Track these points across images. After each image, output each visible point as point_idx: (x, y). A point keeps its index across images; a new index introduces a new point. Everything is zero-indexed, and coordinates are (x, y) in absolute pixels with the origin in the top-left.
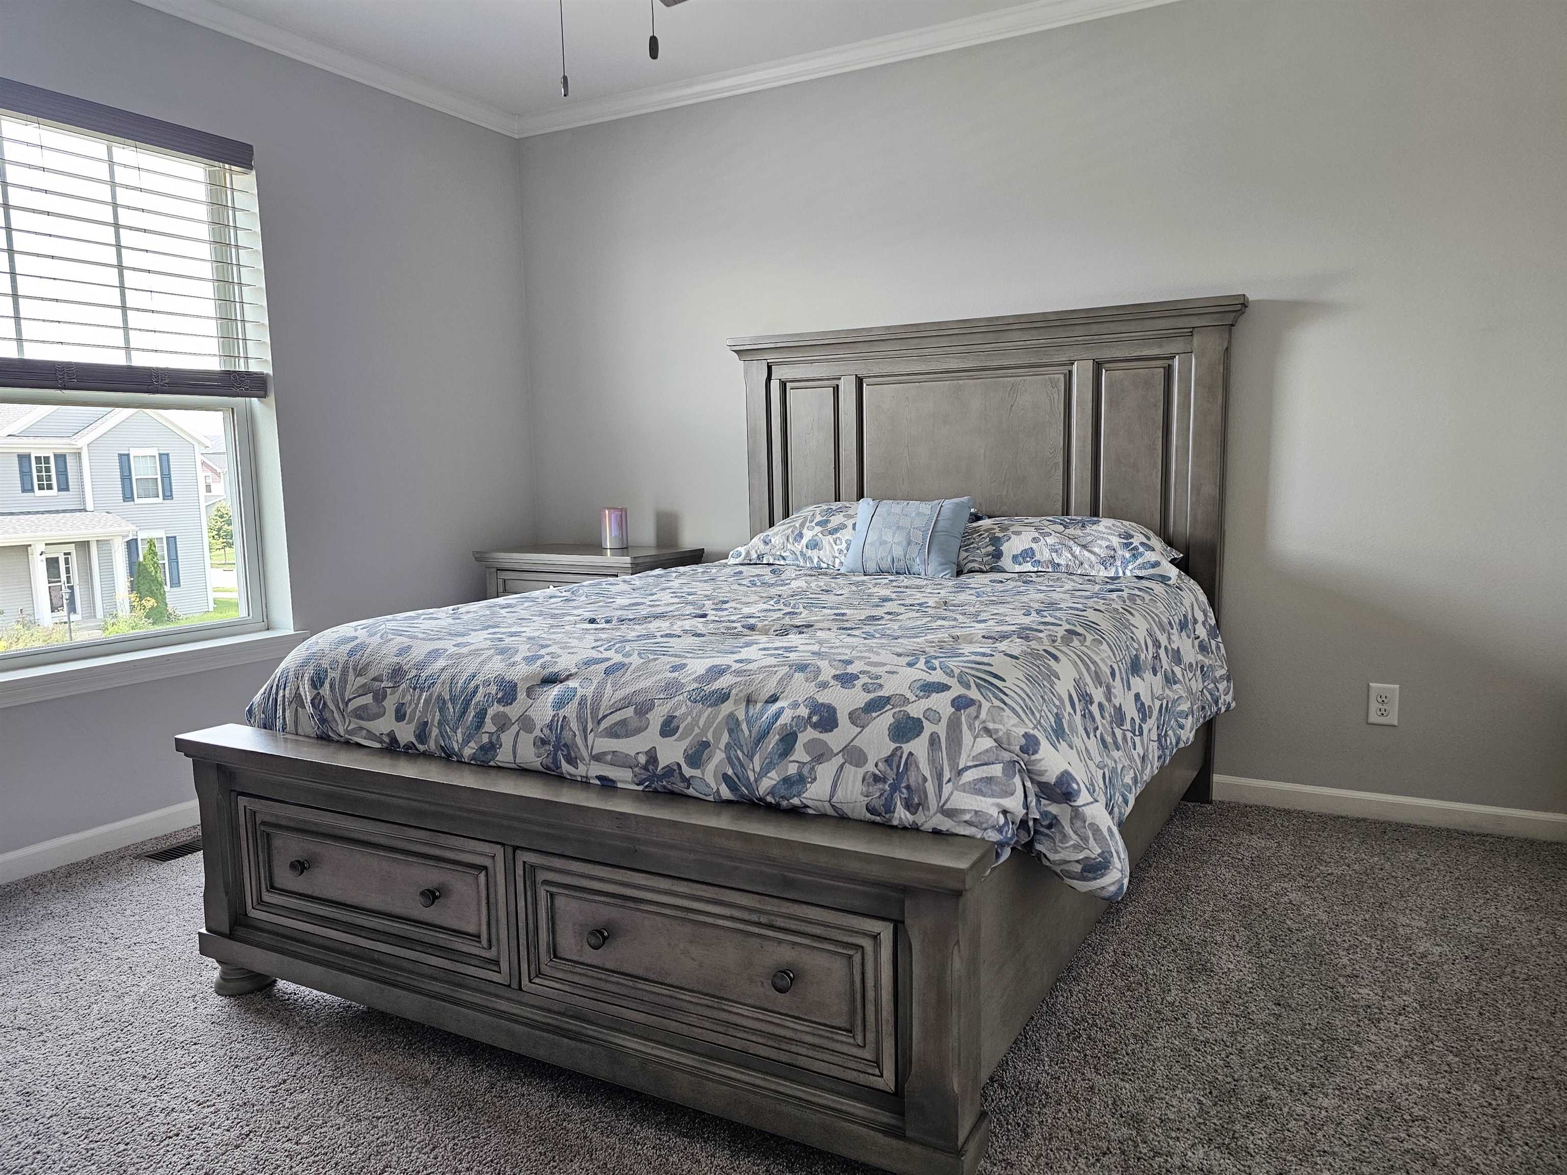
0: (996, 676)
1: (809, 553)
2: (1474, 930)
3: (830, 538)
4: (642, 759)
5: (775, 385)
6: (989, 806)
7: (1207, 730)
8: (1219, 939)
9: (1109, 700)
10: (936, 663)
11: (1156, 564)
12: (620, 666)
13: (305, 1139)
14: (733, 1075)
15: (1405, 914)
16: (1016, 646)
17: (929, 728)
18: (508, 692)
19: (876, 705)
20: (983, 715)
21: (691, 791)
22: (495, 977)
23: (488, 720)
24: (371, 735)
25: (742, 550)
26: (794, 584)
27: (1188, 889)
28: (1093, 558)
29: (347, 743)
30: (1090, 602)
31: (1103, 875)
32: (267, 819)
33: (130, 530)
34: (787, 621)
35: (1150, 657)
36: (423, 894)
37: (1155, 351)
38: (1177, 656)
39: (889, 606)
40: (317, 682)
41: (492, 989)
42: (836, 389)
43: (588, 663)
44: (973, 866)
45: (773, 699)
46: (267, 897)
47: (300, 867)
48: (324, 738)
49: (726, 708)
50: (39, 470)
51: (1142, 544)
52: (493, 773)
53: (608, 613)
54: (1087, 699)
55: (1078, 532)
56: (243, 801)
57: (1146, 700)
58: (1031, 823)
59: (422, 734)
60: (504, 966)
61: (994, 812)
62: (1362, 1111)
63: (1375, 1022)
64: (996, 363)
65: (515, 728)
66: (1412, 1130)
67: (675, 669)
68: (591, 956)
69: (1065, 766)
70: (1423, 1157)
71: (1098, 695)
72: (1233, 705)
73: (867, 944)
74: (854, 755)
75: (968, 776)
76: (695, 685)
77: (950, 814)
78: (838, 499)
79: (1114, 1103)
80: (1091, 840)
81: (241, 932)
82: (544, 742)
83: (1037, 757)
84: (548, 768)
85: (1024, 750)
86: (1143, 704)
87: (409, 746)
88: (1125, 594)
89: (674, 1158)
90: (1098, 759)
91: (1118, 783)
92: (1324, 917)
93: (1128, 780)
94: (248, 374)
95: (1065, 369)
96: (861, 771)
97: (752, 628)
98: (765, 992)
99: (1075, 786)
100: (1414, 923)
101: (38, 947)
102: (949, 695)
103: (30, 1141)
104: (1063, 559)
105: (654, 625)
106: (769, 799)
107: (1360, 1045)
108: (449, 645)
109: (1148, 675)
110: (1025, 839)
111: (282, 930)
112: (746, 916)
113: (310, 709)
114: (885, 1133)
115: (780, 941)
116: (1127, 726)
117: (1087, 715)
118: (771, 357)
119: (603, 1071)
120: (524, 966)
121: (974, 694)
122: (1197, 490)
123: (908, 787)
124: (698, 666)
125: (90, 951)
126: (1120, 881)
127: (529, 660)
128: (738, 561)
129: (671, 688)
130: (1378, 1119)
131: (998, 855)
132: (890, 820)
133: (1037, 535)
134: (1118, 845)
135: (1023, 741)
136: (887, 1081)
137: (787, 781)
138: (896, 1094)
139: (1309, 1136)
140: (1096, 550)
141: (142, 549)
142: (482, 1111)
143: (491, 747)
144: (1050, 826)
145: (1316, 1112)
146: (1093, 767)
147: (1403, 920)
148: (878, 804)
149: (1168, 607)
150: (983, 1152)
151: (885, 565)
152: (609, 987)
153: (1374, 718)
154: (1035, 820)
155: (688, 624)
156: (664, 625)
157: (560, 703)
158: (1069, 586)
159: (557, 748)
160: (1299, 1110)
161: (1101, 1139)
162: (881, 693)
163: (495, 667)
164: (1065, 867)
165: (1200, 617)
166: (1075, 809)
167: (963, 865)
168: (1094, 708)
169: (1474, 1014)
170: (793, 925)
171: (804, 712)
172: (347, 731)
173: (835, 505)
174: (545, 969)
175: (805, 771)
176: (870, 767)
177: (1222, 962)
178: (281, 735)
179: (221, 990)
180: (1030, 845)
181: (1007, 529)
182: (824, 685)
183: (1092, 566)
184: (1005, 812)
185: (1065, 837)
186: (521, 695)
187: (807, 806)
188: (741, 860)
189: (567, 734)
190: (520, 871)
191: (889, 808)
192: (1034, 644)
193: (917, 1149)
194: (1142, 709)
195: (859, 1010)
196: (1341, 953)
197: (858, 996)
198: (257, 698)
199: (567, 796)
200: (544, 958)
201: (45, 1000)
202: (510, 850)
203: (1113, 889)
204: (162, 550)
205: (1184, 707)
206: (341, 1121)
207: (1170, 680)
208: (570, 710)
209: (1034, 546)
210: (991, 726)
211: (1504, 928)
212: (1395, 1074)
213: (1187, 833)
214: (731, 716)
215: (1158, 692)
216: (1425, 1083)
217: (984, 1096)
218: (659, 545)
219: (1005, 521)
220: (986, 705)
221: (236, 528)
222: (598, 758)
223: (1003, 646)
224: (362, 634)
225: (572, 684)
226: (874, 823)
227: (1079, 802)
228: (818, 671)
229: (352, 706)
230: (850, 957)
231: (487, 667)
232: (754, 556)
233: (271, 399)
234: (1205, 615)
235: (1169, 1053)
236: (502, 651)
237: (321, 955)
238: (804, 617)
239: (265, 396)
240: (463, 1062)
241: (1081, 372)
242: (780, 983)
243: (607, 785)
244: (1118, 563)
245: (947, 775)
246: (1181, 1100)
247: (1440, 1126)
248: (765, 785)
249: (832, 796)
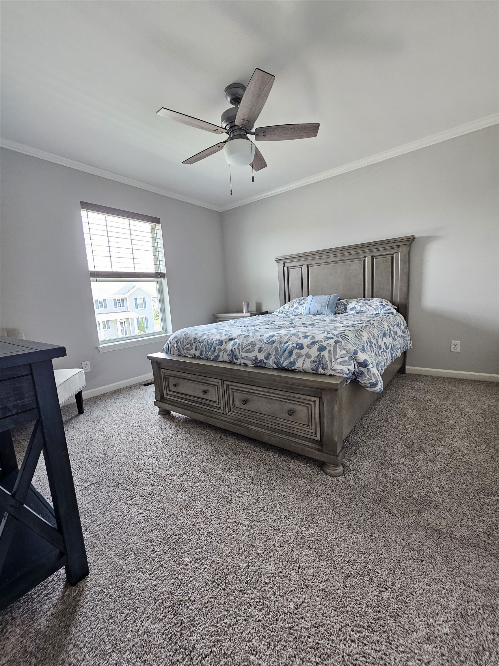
0: (346, 335)
1: (295, 310)
2: (483, 406)
3: (301, 306)
4: (254, 358)
5: (286, 268)
6: (345, 368)
7: (404, 354)
8: (408, 407)
9: (377, 343)
10: (330, 332)
11: (390, 309)
12: (248, 336)
13: (178, 447)
14: (278, 436)
15: (462, 402)
16: (352, 329)
17: (328, 348)
18: (221, 343)
19: (314, 343)
20: (343, 345)
21: (266, 366)
22: (220, 411)
23: (216, 350)
24: (190, 354)
25: (278, 310)
26: (292, 317)
27: (399, 395)
28: (372, 309)
29: (185, 356)
30: (372, 319)
31: (376, 387)
32: (168, 374)
33: (138, 316)
34: (290, 325)
35: (388, 333)
36: (203, 391)
37: (388, 253)
38: (396, 333)
39: (317, 321)
40: (177, 342)
41: (219, 414)
42: (302, 268)
43: (240, 335)
44: (340, 383)
45: (287, 342)
46: (168, 393)
47: (175, 385)
48: (179, 355)
49: (275, 345)
50: (118, 302)
51: (386, 304)
52: (218, 362)
53: (244, 325)
54: (371, 342)
55: (368, 302)
56: (162, 370)
57: (387, 344)
58: (356, 373)
59: (201, 354)
60: (222, 409)
61: (346, 370)
62: (450, 451)
63: (453, 429)
64: (345, 259)
65: (223, 351)
66: (465, 457)
67: (261, 336)
68: (243, 407)
69: (365, 358)
70: (468, 463)
71: (374, 341)
72: (412, 347)
73: (312, 403)
74: (308, 356)
75: (339, 360)
76: (267, 340)
77: (334, 370)
78: (302, 296)
79: (379, 447)
80: (373, 377)
81: (163, 400)
82: (230, 355)
83: (357, 355)
84: (231, 361)
85: (354, 354)
86: (386, 345)
87: (199, 357)
88: (381, 317)
89: (264, 455)
90: (374, 358)
91: (380, 365)
92: (438, 402)
93: (383, 364)
94: (160, 273)
95: (363, 259)
96: (310, 360)
97: (281, 327)
98: (285, 415)
99: (368, 363)
100: (465, 404)
101: (120, 404)
102: (334, 340)
103: (120, 444)
104: (364, 309)
105: (256, 327)
106: (286, 368)
107: (449, 434)
108: (207, 332)
109: (388, 337)
110: (354, 377)
111: (171, 400)
112: (280, 396)
113: (176, 349)
114: (318, 451)
115: (290, 403)
116: (382, 350)
117: (371, 346)
118: (285, 261)
119: (246, 434)
120: (227, 409)
121: (340, 339)
122: (401, 289)
123: (322, 364)
124: (267, 335)
125: (131, 405)
126: (381, 388)
127: (226, 335)
128: (277, 313)
129: (261, 340)
130: (454, 453)
131: (347, 382)
132: (318, 372)
133: (356, 303)
134: (380, 379)
135: (354, 351)
136: (318, 438)
137: (290, 363)
138: (320, 441)
139: (434, 457)
140: (373, 306)
141: (140, 320)
142: (218, 442)
143: (217, 356)
144: (361, 374)
145: (437, 451)
146: (373, 360)
147: (461, 403)
148: (315, 368)
149: (393, 320)
150: (343, 457)
151: (316, 312)
152: (247, 414)
153: (453, 350)
154: (357, 372)
155: (264, 327)
156: (258, 327)
157: (233, 345)
158: (366, 315)
159: (233, 356)
160: (431, 450)
161: (375, 456)
162: (315, 340)
163: (218, 337)
164: (366, 385)
165: (402, 323)
166: (368, 369)
167: (338, 383)
168: (373, 345)
169: (483, 427)
170: (293, 399)
171: (295, 345)
172: (184, 354)
173: (302, 298)
174: (232, 410)
175: (295, 360)
176: (312, 359)
177: (409, 413)
178: (170, 355)
179: (159, 414)
180: (356, 379)
181: (348, 302)
182: (300, 338)
183: (372, 311)
184: (349, 370)
185: (365, 376)
186: (224, 343)
187: (296, 369)
188: (279, 383)
189: (235, 353)
190: (225, 386)
191: (318, 369)
192: (356, 328)
193: (326, 455)
194: (386, 346)
195: (310, 420)
196: (443, 411)
197: (310, 417)
198: (165, 346)
199: (235, 367)
200: (232, 407)
201: (122, 415)
202: (223, 381)
203: (379, 390)
204: (144, 320)
205: (398, 346)
206: (186, 443)
207: (394, 339)
208: (236, 347)
209: (356, 306)
210: (345, 347)
211: (492, 406)
212: (459, 442)
213: (399, 381)
214: (276, 347)
215: (391, 342)
216: (469, 445)
217: (344, 444)
218: (257, 311)
219: (348, 300)
220: (343, 342)
221: (160, 315)
222: (243, 358)
223: (348, 328)
224: (187, 331)
225: (236, 340)
226: (314, 373)
227: (369, 367)
228: (298, 335)
229: (185, 347)
230: (308, 407)
231: (216, 337)
232: (281, 312)
233: (166, 278)
234: (404, 323)
235: (394, 435)
236: (219, 333)
237: (181, 406)
238: (295, 324)
239: (164, 278)
240: (213, 431)
241: (368, 260)
242: (290, 413)
243: (245, 365)
244: (379, 309)
245: (333, 360)
246: (398, 447)
247: (473, 456)
248: (285, 364)
249: (302, 366)
